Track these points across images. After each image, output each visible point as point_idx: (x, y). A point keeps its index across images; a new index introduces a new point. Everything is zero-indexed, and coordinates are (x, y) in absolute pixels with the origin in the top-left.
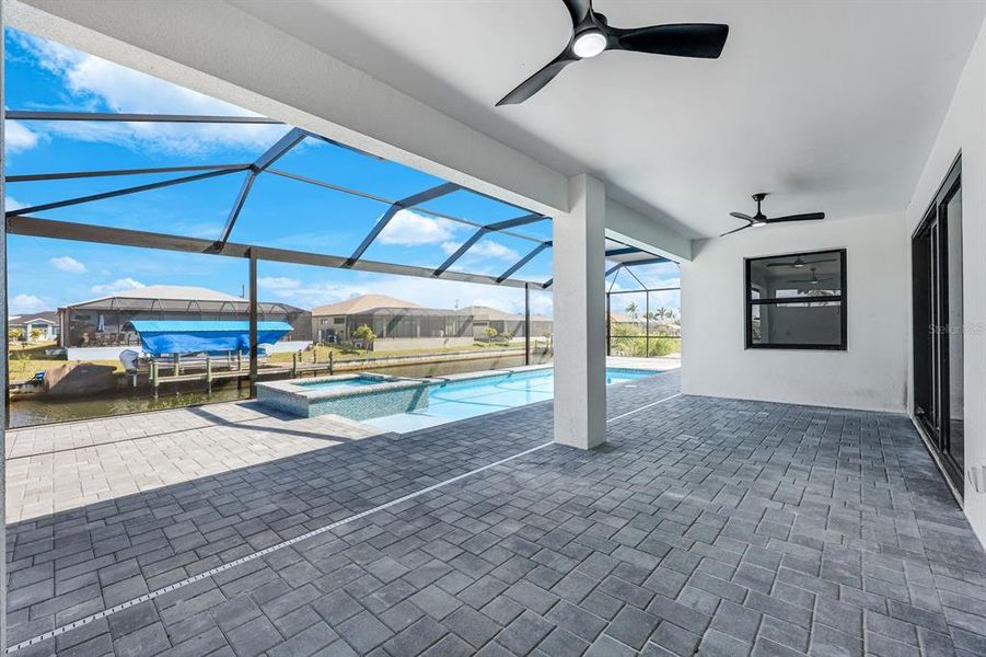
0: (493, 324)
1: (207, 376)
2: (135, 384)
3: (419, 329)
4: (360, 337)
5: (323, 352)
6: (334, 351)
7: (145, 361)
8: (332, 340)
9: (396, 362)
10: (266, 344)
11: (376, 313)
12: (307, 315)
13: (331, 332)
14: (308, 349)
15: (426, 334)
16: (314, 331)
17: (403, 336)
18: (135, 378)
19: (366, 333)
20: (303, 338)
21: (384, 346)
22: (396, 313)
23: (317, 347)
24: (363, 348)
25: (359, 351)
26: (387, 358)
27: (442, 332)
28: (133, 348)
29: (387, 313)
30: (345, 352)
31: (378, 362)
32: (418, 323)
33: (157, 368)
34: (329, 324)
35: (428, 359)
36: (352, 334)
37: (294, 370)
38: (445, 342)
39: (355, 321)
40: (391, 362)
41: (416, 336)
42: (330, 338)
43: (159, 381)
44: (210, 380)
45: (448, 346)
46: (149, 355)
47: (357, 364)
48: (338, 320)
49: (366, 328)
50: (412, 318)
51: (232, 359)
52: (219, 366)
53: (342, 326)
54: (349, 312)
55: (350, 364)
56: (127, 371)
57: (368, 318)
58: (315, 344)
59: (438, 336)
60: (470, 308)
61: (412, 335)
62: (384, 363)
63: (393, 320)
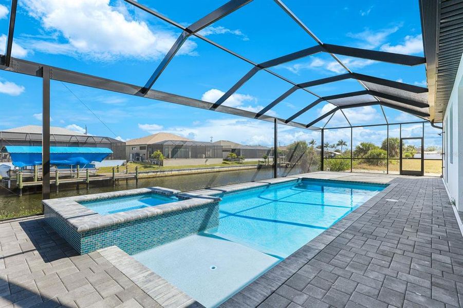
0: (233, 150)
1: (56, 182)
2: (9, 187)
3: (190, 153)
4: (155, 158)
5: (132, 166)
6: (139, 166)
7: (15, 172)
8: (138, 159)
9: (176, 173)
10: (95, 162)
11: (165, 144)
12: (123, 144)
13: (138, 154)
14: (123, 165)
15: (195, 156)
16: (127, 154)
17: (181, 157)
18: (9, 182)
19: (159, 155)
20: (120, 158)
21: (169, 164)
22: (177, 143)
23: (129, 164)
24: (157, 164)
25: (154, 166)
26: (172, 171)
27: (204, 155)
28: (7, 164)
29: (171, 143)
30: (146, 167)
31: (166, 173)
32: (190, 150)
33: (21, 176)
34: (137, 150)
35: (196, 171)
36: (150, 156)
37: (113, 177)
38: (206, 161)
39: (152, 148)
40: (174, 173)
41: (188, 158)
42: (137, 158)
43: (22, 185)
44: (58, 184)
45: (208, 163)
46: (17, 168)
47: (153, 174)
48: (142, 148)
49: (159, 152)
50: (186, 147)
51: (74, 171)
52: (64, 175)
53: (145, 151)
54: (148, 143)
55: (149, 174)
56: (3, 178)
57: (160, 146)
58: (127, 162)
59: (201, 157)
60: (220, 141)
61: (186, 157)
62: (170, 173)
63: (175, 148)
